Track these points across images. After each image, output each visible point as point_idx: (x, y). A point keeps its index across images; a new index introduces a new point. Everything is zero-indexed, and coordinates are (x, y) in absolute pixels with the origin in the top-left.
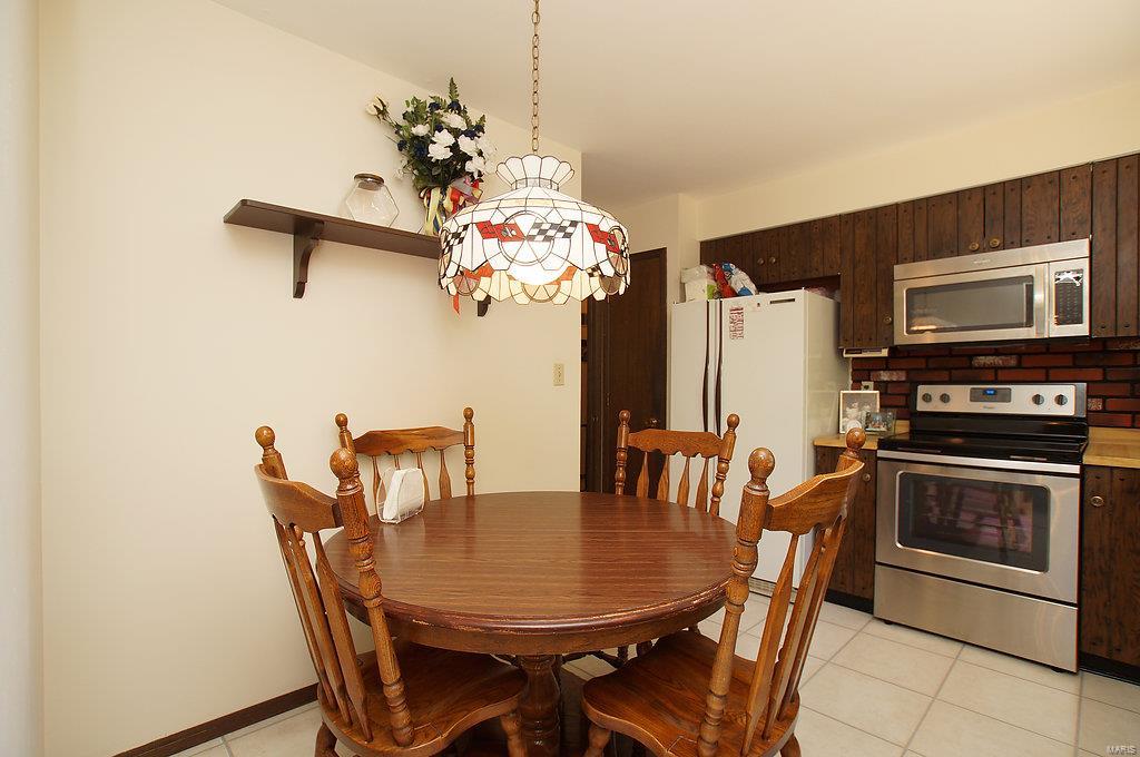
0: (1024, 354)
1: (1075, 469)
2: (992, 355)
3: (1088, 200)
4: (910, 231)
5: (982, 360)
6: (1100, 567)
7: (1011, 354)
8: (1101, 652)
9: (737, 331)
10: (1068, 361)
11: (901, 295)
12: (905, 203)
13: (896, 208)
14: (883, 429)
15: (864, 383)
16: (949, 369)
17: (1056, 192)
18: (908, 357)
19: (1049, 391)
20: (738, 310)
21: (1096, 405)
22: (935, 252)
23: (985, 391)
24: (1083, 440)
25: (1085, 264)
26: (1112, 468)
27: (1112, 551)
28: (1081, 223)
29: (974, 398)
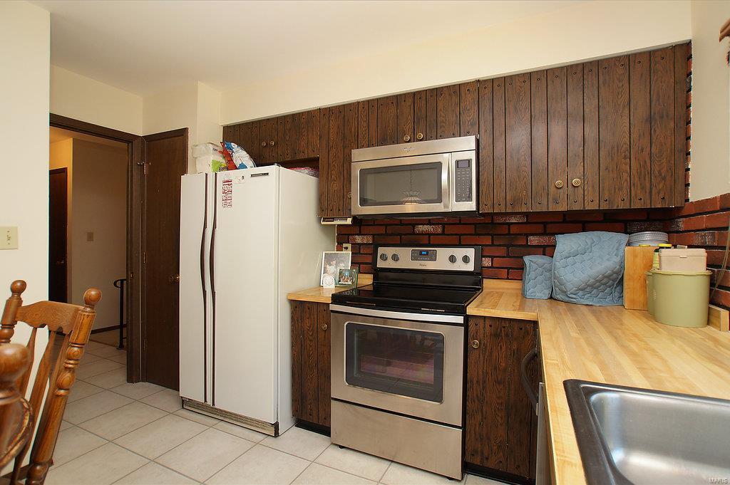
0: (447, 224)
1: (460, 319)
2: (427, 224)
3: (476, 108)
4: (365, 124)
5: (421, 228)
6: (477, 396)
7: (438, 224)
8: (477, 461)
9: (227, 201)
10: (471, 229)
11: (356, 173)
12: (364, 101)
13: (357, 105)
14: (350, 283)
15: (345, 245)
16: (400, 235)
17: (457, 101)
18: (374, 225)
19: (459, 252)
20: (228, 182)
21: (487, 262)
22: (383, 141)
23: (421, 251)
24: (479, 289)
25: (472, 156)
26: (485, 317)
27: (484, 382)
28: (472, 125)
29: (414, 258)
